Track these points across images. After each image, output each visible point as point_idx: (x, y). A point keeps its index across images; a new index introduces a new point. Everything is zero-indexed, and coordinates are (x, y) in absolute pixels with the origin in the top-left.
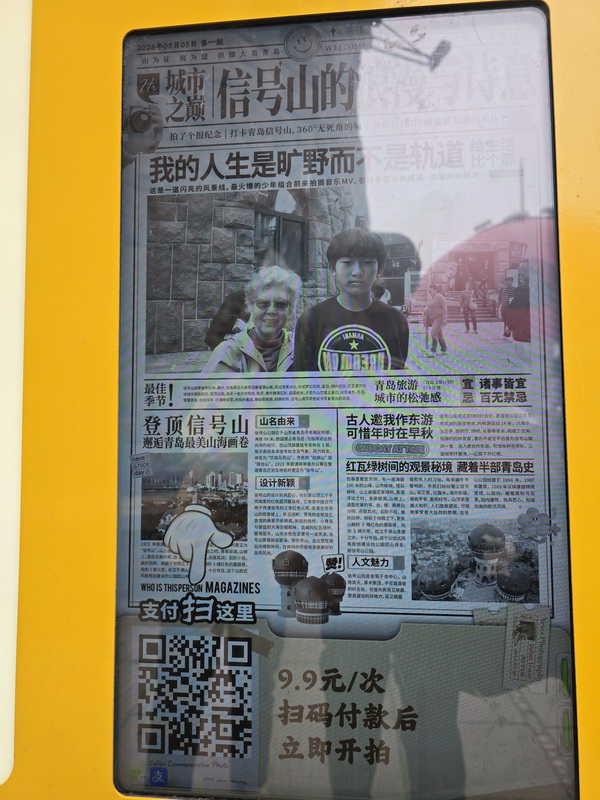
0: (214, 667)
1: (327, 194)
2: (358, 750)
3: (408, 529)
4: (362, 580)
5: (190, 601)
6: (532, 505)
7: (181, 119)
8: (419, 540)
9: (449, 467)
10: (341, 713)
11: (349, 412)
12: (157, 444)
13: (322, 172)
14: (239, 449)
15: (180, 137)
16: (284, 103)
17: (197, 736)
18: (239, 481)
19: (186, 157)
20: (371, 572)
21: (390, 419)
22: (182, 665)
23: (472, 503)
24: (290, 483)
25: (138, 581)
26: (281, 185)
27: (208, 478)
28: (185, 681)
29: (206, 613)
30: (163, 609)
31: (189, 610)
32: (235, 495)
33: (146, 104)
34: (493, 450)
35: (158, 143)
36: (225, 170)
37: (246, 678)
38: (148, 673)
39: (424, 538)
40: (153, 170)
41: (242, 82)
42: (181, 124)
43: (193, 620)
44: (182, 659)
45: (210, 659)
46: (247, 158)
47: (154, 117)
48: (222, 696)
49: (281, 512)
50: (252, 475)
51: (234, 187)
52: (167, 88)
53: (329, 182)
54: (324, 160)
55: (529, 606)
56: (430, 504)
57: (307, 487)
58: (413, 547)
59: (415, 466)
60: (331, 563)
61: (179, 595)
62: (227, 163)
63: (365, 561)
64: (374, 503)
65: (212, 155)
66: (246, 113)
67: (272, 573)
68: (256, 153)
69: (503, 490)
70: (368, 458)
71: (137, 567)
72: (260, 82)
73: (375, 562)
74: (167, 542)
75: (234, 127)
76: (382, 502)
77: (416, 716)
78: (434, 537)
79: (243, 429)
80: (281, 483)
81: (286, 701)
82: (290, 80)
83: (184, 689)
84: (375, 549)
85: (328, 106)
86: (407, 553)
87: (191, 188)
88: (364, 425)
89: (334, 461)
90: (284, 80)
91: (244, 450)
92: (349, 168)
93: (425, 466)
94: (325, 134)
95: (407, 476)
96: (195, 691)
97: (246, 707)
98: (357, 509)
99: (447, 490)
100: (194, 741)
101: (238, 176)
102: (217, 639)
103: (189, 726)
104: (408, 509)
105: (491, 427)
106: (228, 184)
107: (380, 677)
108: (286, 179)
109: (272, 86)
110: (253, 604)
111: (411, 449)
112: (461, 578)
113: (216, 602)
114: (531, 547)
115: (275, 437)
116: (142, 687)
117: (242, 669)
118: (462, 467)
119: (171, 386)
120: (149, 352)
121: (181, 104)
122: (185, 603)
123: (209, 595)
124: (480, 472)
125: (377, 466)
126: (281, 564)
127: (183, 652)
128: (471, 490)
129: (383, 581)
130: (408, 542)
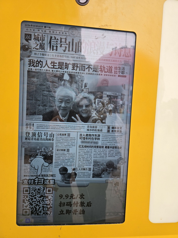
0: (43, 195)
1: (78, 76)
2: (78, 212)
3: (92, 162)
4: (81, 173)
5: (37, 179)
6: (121, 156)
7: (38, 49)
8: (95, 164)
9: (103, 147)
10: (74, 204)
11: (80, 133)
12: (29, 139)
13: (76, 70)
14: (51, 141)
15: (37, 54)
16: (67, 49)
17: (38, 211)
18: (51, 149)
19: (39, 61)
20: (83, 172)
21: (90, 135)
22: (35, 195)
23: (108, 156)
24: (65, 150)
25: (23, 174)
26: (66, 72)
27: (43, 149)
28: (35, 198)
29: (41, 182)
30: (29, 181)
31: (37, 181)
32: (50, 153)
33: (27, 43)
34: (113, 143)
35: (31, 55)
36: (50, 66)
37: (51, 197)
38: (25, 197)
39: (96, 163)
40: (29, 63)
41: (56, 41)
42: (37, 50)
43: (38, 184)
44: (35, 193)
45: (42, 193)
46: (56, 63)
47: (30, 47)
48: (45, 201)
49: (62, 157)
50: (54, 148)
51: (52, 71)
52: (34, 39)
53: (78, 73)
54: (77, 67)
55: (118, 179)
56: (98, 156)
57: (69, 151)
59: (95, 147)
60: (74, 169)
61: (34, 178)
62: (51, 64)
63: (82, 169)
64: (85, 155)
65: (47, 61)
66: (57, 50)
67: (59, 172)
68: (59, 62)
69: (114, 153)
70: (84, 144)
71: (23, 172)
72: (61, 42)
73: (84, 169)
74: (31, 165)
75: (53, 54)
76: (87, 155)
77: (91, 204)
78: (98, 163)
79: (53, 136)
80: (62, 150)
81: (61, 202)
82: (69, 42)
83: (35, 200)
84: (84, 166)
85: (79, 52)
86: (92, 167)
87: (40, 70)
88: (84, 136)
89: (76, 145)
90: (67, 42)
91: (53, 142)
92: (84, 70)
93: (98, 147)
94: (78, 60)
95: (93, 149)
96: (38, 200)
97: (51, 203)
98: (81, 157)
99: (102, 153)
100: (37, 212)
101: (54, 68)
102: (44, 188)
103: (36, 209)
104: (93, 157)
105: (113, 138)
106: (51, 70)
107: (84, 195)
108: (67, 71)
109: (64, 43)
110: (54, 180)
111: (94, 143)
112: (103, 173)
113: (44, 179)
114: (120, 166)
115: (61, 138)
116: (24, 200)
117: (50, 195)
118: (106, 147)
119: (33, 124)
120: (27, 114)
121: (38, 44)
122: (35, 180)
123: (42, 177)
124: (110, 148)
125: (86, 147)
126: (61, 169)
127: (35, 191)
128: (107, 153)
129: (86, 173)
130: (92, 165)
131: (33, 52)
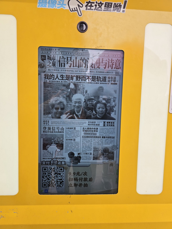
1: (80, 85)
2: (82, 185)
3: (93, 148)
4: (84, 157)
5: (52, 161)
6: (114, 144)
7: (51, 66)
8: (94, 150)
9: (100, 137)
10: (79, 179)
11: (83, 127)
12: (46, 132)
13: (79, 80)
14: (62, 133)
15: (50, 70)
16: (72, 65)
17: (54, 184)
18: (62, 139)
19: (52, 75)
20: (86, 155)
21: (90, 128)
22: (51, 172)
23: (104, 143)
24: (72, 140)
25: (42, 157)
26: (71, 82)
27: (56, 139)
28: (51, 175)
29: (55, 163)
30: (47, 163)
31: (52, 162)
32: (61, 142)
33: (43, 62)
34: (108, 134)
35: (46, 71)
36: (60, 78)
37: (62, 174)
38: (44, 174)
39: (95, 149)
40: (45, 77)
41: (63, 59)
42: (50, 67)
43: (53, 165)
44: (51, 171)
45: (56, 171)
46: (64, 76)
47: (45, 65)
48: (58, 177)
49: (70, 145)
50: (64, 138)
51: (62, 82)
52: (48, 59)
53: (81, 83)
54: (80, 78)
55: (112, 161)
56: (97, 144)
57: (75, 140)
58: (93, 151)
59: (94, 137)
60: (79, 154)
61: (50, 160)
62: (60, 77)
63: (85, 153)
64: (87, 143)
65: (57, 75)
66: (64, 66)
67: (68, 156)
68: (66, 75)
69: (109, 142)
70: (86, 135)
71: (42, 155)
72: (67, 60)
73: (87, 154)
74: (48, 151)
75: (62, 69)
76: (88, 143)
77: (92, 179)
78: (97, 149)
79: (63, 130)
80: (70, 140)
81: (70, 178)
82: (74, 60)
84: (87, 151)
85: (81, 67)
86: (92, 152)
87: (53, 81)
88: (86, 129)
89: (80, 136)
90: (72, 60)
91: (63, 134)
92: (85, 80)
93: (96, 137)
94: (81, 73)
95: (93, 139)
96: (53, 176)
97: (63, 179)
98: (84, 144)
99: (100, 141)
100: (53, 185)
101: (62, 80)
102: (57, 167)
103: (52, 182)
104: (93, 144)
105: (108, 130)
107: (87, 173)
109: (70, 61)
110: (65, 161)
111: (94, 134)
112: (101, 156)
113: (57, 161)
114: (113, 151)
115: (69, 131)
116: (43, 176)
117: (62, 172)
118: (103, 137)
119: (49, 121)
120: (44, 114)
121: (51, 63)
122: (51, 161)
123: (56, 160)
124: (106, 138)
125: (87, 137)
126: (70, 154)
127: (51, 170)
128: (104, 141)
129: (88, 157)
130: (92, 150)
131: (47, 69)
